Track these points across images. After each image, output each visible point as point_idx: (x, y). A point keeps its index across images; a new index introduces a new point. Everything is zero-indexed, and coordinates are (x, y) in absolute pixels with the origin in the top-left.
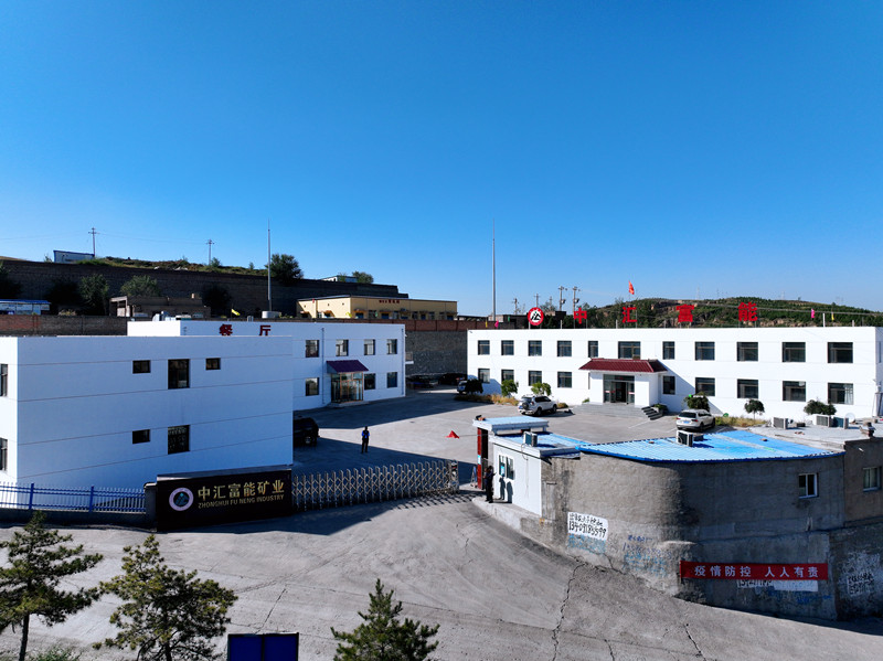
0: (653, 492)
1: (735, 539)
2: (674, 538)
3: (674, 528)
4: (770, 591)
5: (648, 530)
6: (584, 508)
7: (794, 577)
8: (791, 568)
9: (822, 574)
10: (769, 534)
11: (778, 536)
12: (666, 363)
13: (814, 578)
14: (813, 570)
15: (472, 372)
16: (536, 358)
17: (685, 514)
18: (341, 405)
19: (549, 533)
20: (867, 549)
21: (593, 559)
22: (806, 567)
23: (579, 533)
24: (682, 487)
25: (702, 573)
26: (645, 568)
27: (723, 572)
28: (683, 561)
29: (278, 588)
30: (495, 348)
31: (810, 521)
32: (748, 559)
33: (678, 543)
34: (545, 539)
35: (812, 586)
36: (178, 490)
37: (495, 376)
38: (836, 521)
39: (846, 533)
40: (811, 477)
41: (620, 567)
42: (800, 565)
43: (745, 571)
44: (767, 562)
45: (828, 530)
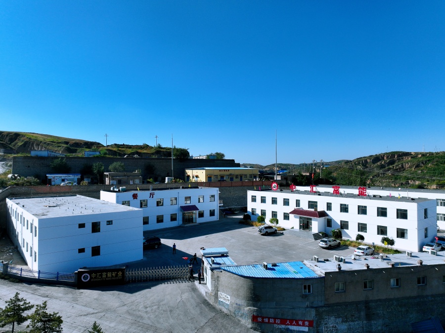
0: (244, 288)
1: (275, 308)
2: (251, 306)
3: (251, 302)
4: (288, 329)
5: (242, 302)
6: (223, 291)
7: (298, 325)
8: (297, 322)
9: (311, 324)
10: (289, 307)
11: (293, 308)
12: (328, 212)
13: (307, 326)
14: (307, 323)
15: (249, 210)
16: (274, 205)
17: (255, 297)
18: (186, 225)
19: (213, 298)
20: (335, 316)
21: (225, 310)
22: (304, 321)
23: (222, 300)
24: (254, 287)
25: (260, 320)
26: (241, 316)
27: (269, 321)
28: (253, 315)
29: (102, 314)
30: (258, 199)
31: (308, 303)
32: (280, 316)
33: (252, 308)
34: (211, 302)
35: (306, 329)
36: (85, 274)
37: (259, 212)
38: (320, 304)
39: (324, 309)
40: (309, 286)
41: (233, 315)
42: (301, 321)
43: (278, 321)
44: (287, 318)
45: (316, 308)
